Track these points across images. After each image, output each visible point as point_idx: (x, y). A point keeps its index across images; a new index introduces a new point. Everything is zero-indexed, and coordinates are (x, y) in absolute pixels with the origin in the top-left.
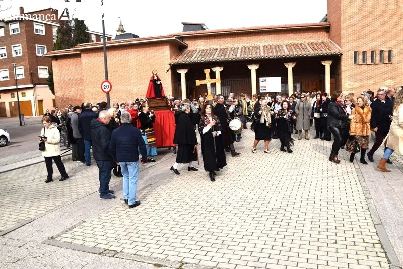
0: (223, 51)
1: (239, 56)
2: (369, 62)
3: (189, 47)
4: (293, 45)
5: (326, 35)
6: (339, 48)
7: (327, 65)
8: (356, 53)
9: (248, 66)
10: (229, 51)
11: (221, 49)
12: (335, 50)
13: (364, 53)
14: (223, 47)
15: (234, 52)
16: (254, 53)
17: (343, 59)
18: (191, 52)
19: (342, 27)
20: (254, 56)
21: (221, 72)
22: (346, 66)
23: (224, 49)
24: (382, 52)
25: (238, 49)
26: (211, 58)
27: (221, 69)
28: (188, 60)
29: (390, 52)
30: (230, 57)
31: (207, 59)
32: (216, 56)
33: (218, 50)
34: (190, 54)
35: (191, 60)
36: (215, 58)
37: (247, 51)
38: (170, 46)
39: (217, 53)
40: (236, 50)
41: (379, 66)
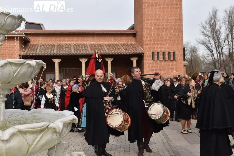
0: (60, 47)
1: (73, 52)
2: (162, 59)
3: (31, 42)
4: (111, 45)
5: (133, 38)
6: (142, 49)
7: (135, 60)
8: (153, 53)
9: (80, 59)
10: (64, 47)
11: (58, 46)
12: (139, 50)
13: (158, 53)
14: (59, 43)
15: (69, 49)
16: (84, 50)
17: (145, 57)
18: (34, 46)
19: (144, 35)
20: (84, 52)
21: (59, 63)
22: (147, 61)
23: (60, 46)
24: (169, 53)
25: (71, 46)
26: (52, 52)
27: (60, 60)
28: (34, 52)
29: (174, 53)
30: (67, 52)
31: (49, 52)
32: (55, 51)
33: (56, 46)
34: (33, 48)
35: (37, 53)
36: (55, 52)
37: (78, 48)
38: (20, 41)
39: (55, 48)
40: (70, 47)
41: (168, 62)
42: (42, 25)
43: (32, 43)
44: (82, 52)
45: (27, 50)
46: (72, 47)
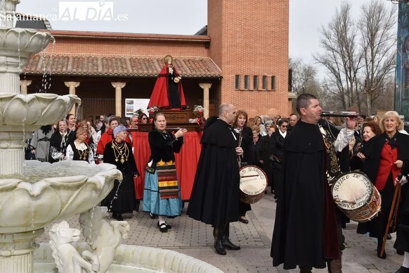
0: (78, 61)
1: (101, 70)
2: (252, 88)
5: (206, 51)
6: (220, 70)
7: (206, 88)
8: (237, 76)
9: (112, 83)
10: (85, 62)
11: (74, 58)
12: (214, 73)
13: (246, 77)
14: (76, 54)
15: (94, 65)
16: (120, 68)
17: (223, 83)
18: (32, 58)
19: (223, 46)
20: (120, 72)
21: (77, 89)
22: (227, 91)
23: (79, 59)
24: (264, 77)
25: (97, 60)
26: (64, 69)
27: (77, 84)
28: (33, 69)
29: (273, 78)
30: (90, 71)
31: (59, 70)
32: (70, 68)
33: (71, 60)
35: (38, 69)
36: (69, 69)
37: (110, 63)
39: (70, 62)
40: (95, 61)
41: (262, 92)
42: (47, 21)
44: (116, 71)
46: (99, 62)
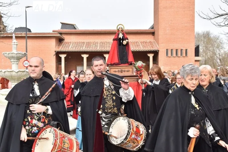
0: (88, 44)
1: (99, 49)
2: (175, 55)
4: (132, 43)
5: (152, 37)
6: (158, 47)
7: (151, 56)
8: (167, 50)
9: (104, 55)
10: (92, 45)
11: (87, 43)
12: (155, 49)
13: (172, 50)
14: (88, 41)
15: (95, 46)
17: (160, 53)
19: (160, 34)
21: (87, 58)
22: (161, 57)
23: (89, 43)
24: (181, 50)
25: (98, 43)
26: (81, 49)
27: (88, 56)
28: (67, 49)
29: (186, 50)
30: (93, 49)
31: (79, 49)
32: (84, 47)
33: (85, 43)
34: (67, 45)
35: (69, 49)
36: (84, 49)
37: (103, 45)
38: (55, 39)
39: (85, 45)
40: (97, 44)
41: (180, 58)
42: (75, 25)
43: (66, 41)
44: (106, 49)
45: (61, 47)
46: (99, 45)
